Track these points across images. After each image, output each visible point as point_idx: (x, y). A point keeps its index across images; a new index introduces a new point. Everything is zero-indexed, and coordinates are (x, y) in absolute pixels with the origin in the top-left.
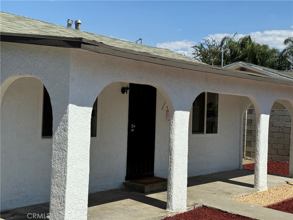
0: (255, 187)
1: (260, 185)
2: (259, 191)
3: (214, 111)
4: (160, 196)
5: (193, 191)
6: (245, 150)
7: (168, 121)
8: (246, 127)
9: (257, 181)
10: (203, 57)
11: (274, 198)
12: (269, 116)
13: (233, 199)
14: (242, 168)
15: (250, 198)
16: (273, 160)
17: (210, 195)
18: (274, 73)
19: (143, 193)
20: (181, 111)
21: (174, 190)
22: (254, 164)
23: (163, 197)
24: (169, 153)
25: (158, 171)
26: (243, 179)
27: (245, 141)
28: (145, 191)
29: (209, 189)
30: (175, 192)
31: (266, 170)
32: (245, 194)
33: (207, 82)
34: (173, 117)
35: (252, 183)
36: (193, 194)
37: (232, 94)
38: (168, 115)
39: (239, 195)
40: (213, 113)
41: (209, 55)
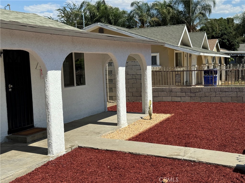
0: (118, 125)
1: (122, 122)
2: (121, 128)
3: (81, 64)
4: (41, 143)
5: (70, 135)
6: (108, 96)
7: (42, 78)
8: (108, 77)
9: (119, 120)
10: (67, 19)
11: (133, 131)
12: (125, 68)
13: (102, 137)
14: (107, 110)
15: (115, 135)
16: (130, 101)
17: (84, 137)
18: (125, 31)
19: (25, 143)
20: (53, 71)
21: (53, 138)
22: (116, 106)
23: (44, 144)
24: (46, 107)
25: (37, 122)
26: (108, 119)
27: (108, 88)
28: (27, 141)
29: (82, 132)
30: (54, 139)
31: (125, 111)
32: (110, 132)
33: (73, 44)
34: (47, 77)
35: (116, 122)
36: (70, 138)
37: (95, 53)
38: (42, 73)
39: (106, 133)
40: (80, 67)
41: (72, 17)
